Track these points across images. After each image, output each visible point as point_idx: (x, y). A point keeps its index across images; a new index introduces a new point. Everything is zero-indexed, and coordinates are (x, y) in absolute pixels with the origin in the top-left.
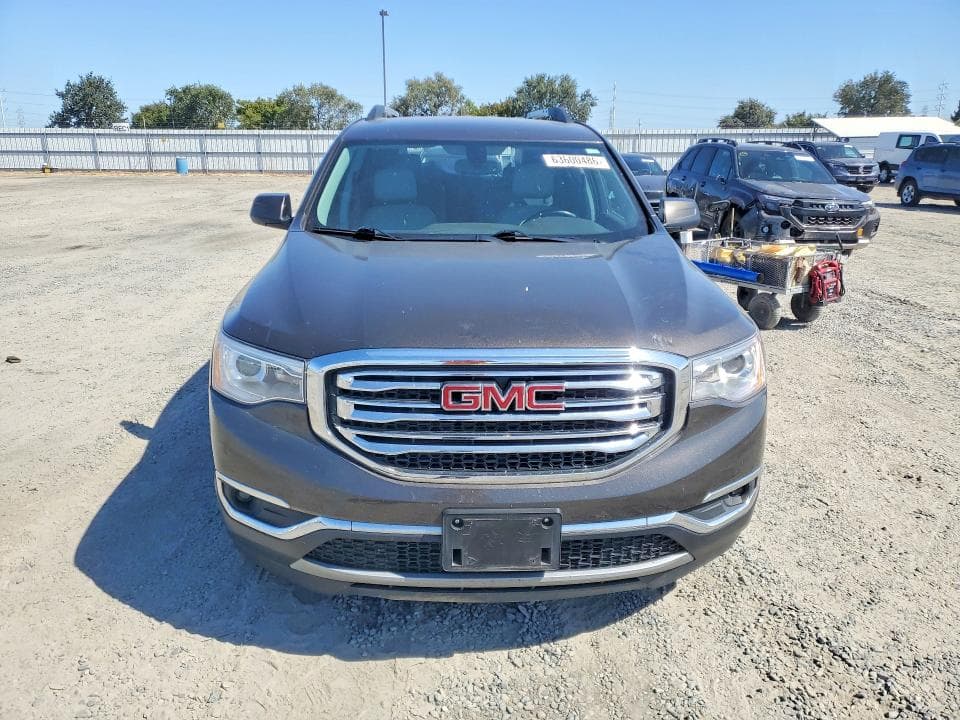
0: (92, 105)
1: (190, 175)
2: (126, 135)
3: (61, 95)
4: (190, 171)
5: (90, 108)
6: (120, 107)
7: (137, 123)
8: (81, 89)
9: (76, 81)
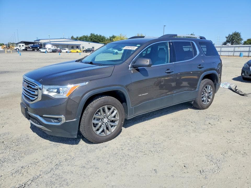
0: (234, 40)
1: (243, 57)
2: (229, 47)
3: (227, 38)
4: (243, 56)
5: (233, 40)
6: (241, 39)
7: (245, 43)
8: (232, 35)
9: (231, 34)
